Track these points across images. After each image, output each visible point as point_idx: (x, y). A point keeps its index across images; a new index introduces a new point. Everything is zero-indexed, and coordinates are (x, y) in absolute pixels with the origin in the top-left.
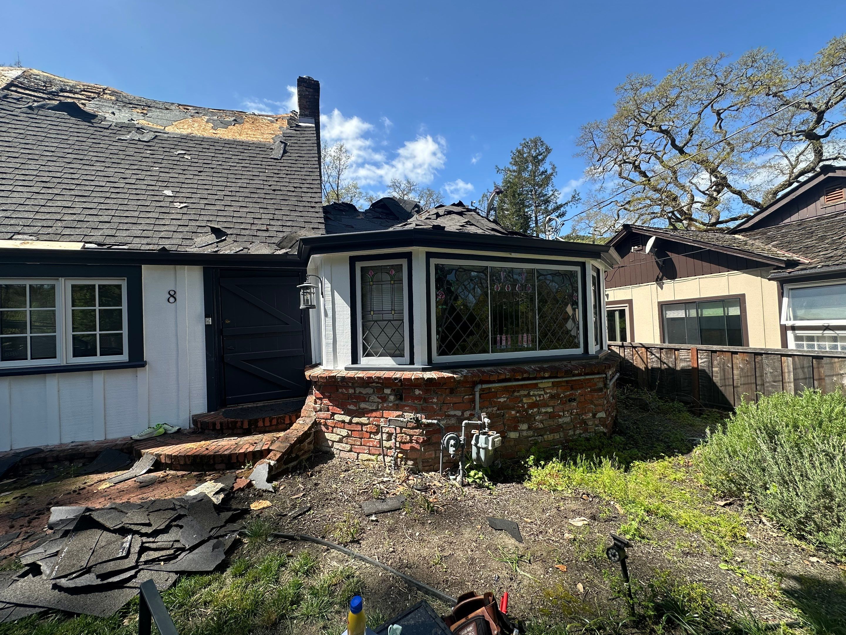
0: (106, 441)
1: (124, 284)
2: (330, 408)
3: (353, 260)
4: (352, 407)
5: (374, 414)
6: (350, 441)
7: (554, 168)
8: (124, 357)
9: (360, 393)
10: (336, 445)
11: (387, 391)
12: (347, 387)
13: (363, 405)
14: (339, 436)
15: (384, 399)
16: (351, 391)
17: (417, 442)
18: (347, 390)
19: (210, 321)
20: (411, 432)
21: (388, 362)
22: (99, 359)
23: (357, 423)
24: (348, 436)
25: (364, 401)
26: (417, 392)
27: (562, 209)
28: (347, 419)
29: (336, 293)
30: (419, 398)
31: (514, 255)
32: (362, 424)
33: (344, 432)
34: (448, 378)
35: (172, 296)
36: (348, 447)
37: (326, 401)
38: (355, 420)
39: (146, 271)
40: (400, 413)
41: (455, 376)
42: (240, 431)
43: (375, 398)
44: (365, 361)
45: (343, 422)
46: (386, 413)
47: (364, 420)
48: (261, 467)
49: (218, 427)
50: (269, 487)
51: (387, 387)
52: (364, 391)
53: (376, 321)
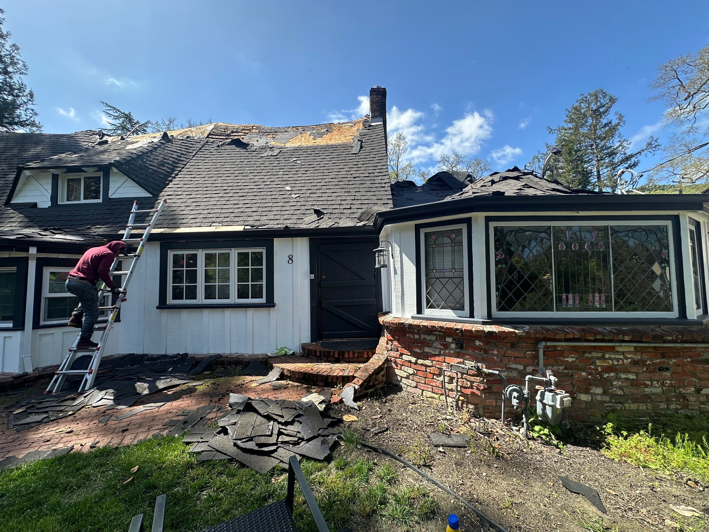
0: (253, 355)
1: (263, 251)
2: (399, 349)
3: (418, 228)
4: (417, 350)
5: (437, 358)
6: (416, 378)
7: (621, 117)
8: (263, 300)
9: (424, 339)
10: (404, 380)
11: (449, 340)
12: (413, 333)
13: (427, 350)
14: (406, 373)
15: (446, 346)
16: (417, 337)
17: (478, 389)
18: (413, 335)
19: (313, 276)
20: (472, 379)
21: (449, 314)
22: (250, 301)
23: (422, 365)
24: (414, 374)
25: (428, 346)
26: (478, 343)
27: (633, 160)
28: (413, 360)
29: (404, 255)
30: (479, 348)
31: (582, 213)
32: (426, 366)
33: (411, 371)
34: (509, 332)
35: (291, 258)
36: (414, 384)
37: (396, 343)
38: (420, 361)
39: (277, 242)
40: (461, 360)
41: (516, 331)
42: (332, 359)
43: (437, 344)
44: (428, 312)
45: (410, 362)
46: (447, 359)
47: (428, 362)
48: (348, 388)
49: (318, 354)
50: (355, 405)
51: (449, 336)
52: (428, 338)
53: (438, 278)
